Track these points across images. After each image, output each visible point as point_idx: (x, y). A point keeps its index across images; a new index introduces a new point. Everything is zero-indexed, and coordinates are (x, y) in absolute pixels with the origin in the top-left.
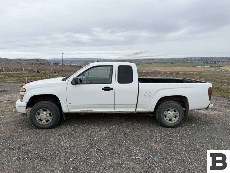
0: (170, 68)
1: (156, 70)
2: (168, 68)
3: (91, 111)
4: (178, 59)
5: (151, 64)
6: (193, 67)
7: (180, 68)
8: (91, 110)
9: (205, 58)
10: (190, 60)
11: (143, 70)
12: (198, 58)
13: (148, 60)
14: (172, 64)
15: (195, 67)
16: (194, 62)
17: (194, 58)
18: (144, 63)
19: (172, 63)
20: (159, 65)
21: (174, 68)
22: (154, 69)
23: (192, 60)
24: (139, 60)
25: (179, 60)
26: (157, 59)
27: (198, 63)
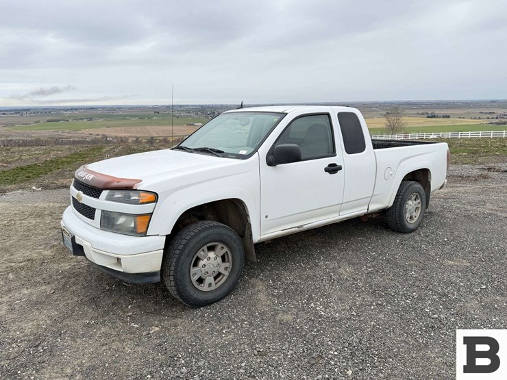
0: (138, 128)
1: (106, 133)
2: (133, 129)
3: (301, 229)
4: (154, 107)
5: (90, 119)
6: (187, 125)
7: (160, 128)
8: (302, 226)
9: (208, 107)
10: (180, 111)
11: (70, 135)
12: (194, 106)
13: (81, 109)
14: (142, 121)
15: (191, 125)
16: (188, 114)
17: (187, 106)
18: (69, 117)
19: (142, 118)
20: (112, 123)
21: (148, 128)
22: (100, 133)
23: (183, 111)
24: (54, 109)
25: (157, 110)
26: (103, 108)
27: (196, 116)
